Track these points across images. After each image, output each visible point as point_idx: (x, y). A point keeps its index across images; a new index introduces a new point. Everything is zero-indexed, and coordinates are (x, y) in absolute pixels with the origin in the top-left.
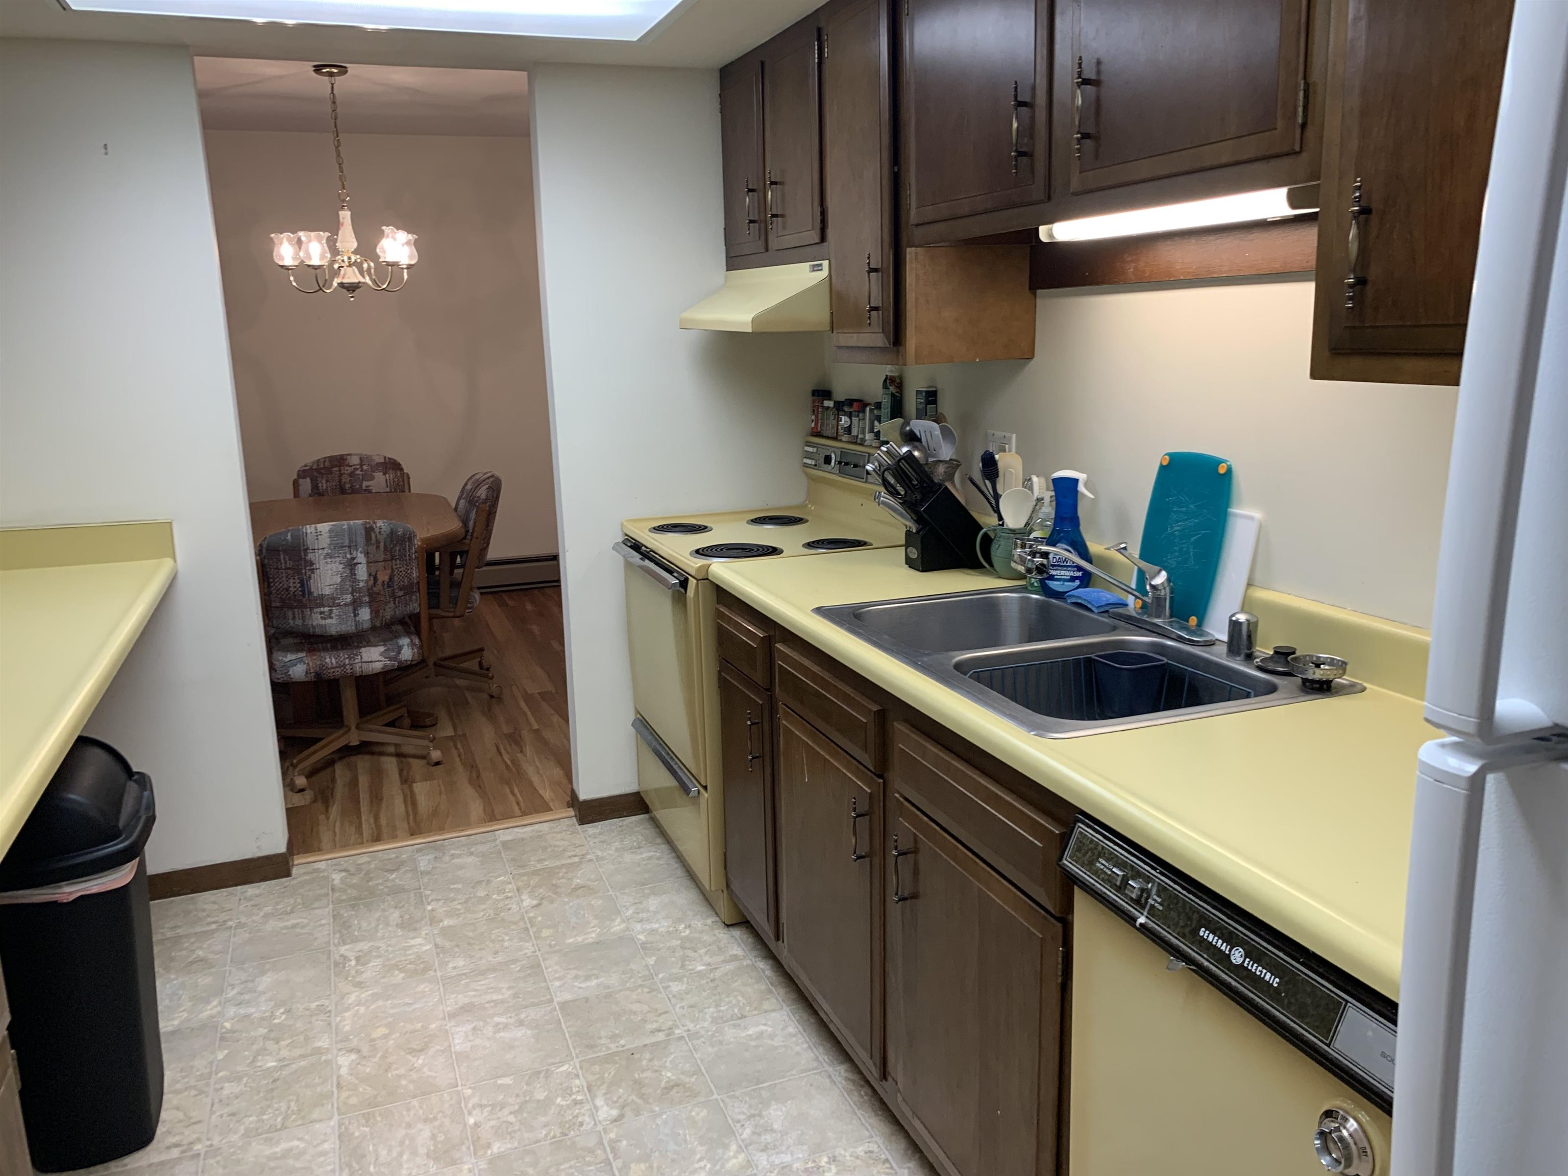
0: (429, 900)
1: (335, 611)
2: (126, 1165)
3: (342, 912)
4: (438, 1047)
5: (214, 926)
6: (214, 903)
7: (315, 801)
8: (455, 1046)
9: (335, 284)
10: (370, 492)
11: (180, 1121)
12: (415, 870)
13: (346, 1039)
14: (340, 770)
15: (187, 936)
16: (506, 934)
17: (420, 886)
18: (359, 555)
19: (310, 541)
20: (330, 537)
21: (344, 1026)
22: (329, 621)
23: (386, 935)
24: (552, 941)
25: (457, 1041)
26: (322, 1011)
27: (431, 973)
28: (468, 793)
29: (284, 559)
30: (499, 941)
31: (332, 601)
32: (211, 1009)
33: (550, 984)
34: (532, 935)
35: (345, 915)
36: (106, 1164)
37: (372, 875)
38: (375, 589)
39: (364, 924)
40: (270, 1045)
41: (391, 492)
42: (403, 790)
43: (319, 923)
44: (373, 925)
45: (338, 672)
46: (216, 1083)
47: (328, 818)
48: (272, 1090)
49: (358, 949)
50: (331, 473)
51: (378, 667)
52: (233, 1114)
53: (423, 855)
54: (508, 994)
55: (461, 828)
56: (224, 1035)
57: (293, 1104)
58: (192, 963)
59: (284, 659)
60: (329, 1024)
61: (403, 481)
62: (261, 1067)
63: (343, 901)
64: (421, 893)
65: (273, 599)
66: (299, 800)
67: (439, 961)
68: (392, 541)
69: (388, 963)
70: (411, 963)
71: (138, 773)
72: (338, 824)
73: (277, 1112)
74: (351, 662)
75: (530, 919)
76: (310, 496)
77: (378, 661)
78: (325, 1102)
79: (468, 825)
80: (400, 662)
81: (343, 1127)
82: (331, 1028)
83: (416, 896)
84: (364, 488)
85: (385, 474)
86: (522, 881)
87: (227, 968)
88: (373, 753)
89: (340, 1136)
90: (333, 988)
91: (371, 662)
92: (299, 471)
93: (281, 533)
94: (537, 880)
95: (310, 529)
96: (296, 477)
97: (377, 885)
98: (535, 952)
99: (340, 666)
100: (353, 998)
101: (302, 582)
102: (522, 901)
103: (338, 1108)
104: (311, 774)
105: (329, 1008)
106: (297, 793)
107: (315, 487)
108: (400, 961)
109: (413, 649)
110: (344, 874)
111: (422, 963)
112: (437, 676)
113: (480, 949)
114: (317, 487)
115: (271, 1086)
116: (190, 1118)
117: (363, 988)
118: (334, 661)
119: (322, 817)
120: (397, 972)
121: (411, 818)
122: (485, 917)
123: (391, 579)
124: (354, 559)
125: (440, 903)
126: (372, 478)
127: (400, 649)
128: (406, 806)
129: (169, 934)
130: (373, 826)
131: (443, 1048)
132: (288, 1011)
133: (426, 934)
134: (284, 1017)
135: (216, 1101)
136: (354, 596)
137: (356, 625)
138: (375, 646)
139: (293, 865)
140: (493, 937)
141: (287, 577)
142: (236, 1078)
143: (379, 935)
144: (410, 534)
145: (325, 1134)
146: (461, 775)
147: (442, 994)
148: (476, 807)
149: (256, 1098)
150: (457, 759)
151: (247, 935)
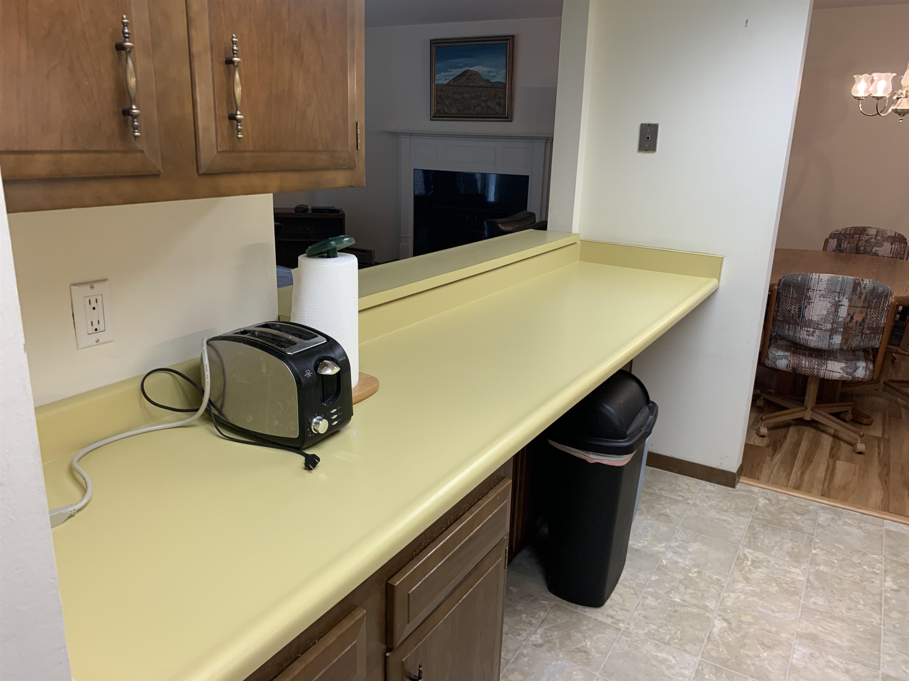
0: (816, 546)
1: (817, 332)
2: (585, 612)
3: (756, 526)
4: (781, 652)
5: (681, 499)
6: (687, 484)
7: (768, 446)
8: (792, 659)
9: (890, 110)
10: (877, 255)
11: (619, 604)
12: (815, 520)
13: (725, 611)
14: (792, 431)
15: (666, 497)
16: (863, 600)
17: (814, 532)
18: (844, 299)
19: (812, 284)
20: (827, 284)
21: (728, 601)
22: (811, 338)
23: (778, 555)
24: (897, 623)
25: (795, 656)
26: (718, 583)
27: (797, 598)
28: (875, 482)
29: (793, 291)
30: (856, 602)
31: (817, 326)
32: (660, 548)
33: (882, 655)
34: (883, 610)
35: (757, 529)
36: (577, 605)
37: (784, 510)
38: (850, 325)
39: (766, 541)
40: (682, 588)
41: (893, 257)
42: (828, 462)
43: (739, 526)
44: (772, 544)
45: (808, 372)
46: (645, 593)
47: (771, 461)
48: (672, 616)
49: (755, 555)
50: (853, 238)
51: (836, 376)
52: (646, 617)
53: (824, 513)
54: (846, 644)
55: (859, 506)
56: (660, 567)
57: (679, 632)
58: (662, 515)
59: (776, 353)
60: (719, 594)
61: (904, 251)
62: (671, 598)
63: (758, 519)
64: (813, 538)
65: (779, 315)
66: (757, 441)
67: (806, 592)
68: (872, 295)
69: (771, 575)
70: (786, 583)
71: (653, 402)
72: (776, 467)
73: (669, 632)
74: (818, 368)
75: (886, 598)
76: (834, 251)
77: (838, 372)
78: (697, 643)
79: (866, 506)
80: (854, 377)
81: (701, 667)
82: (719, 598)
83: (808, 539)
84: (873, 251)
85: (892, 244)
86: (891, 566)
87: (678, 527)
88: (818, 429)
89: (697, 671)
90: (730, 573)
91: (833, 372)
92: (831, 234)
93: (795, 275)
94: (903, 571)
95: (815, 276)
96: (828, 237)
97: (786, 519)
98: (881, 624)
99: (810, 368)
100: (740, 586)
101: (800, 309)
102: (885, 581)
103: (703, 652)
104: (772, 428)
105: (723, 585)
106: (760, 437)
107: (839, 245)
108: (780, 578)
109: (866, 371)
110: (767, 501)
111: (795, 587)
112: (884, 391)
113: (838, 600)
114: (840, 246)
115: (672, 613)
116: (625, 606)
117: (748, 583)
118: (807, 363)
119: (768, 458)
120: (774, 584)
121: (827, 483)
122: (851, 579)
123: (863, 320)
124: (840, 301)
125: (824, 552)
126: (881, 245)
127: (856, 368)
128: (826, 474)
129: (657, 492)
130: (798, 478)
131: (783, 655)
132: (699, 572)
133: (805, 569)
134: (696, 575)
135: (641, 604)
136: (832, 326)
137: (829, 345)
138: (839, 362)
139: (738, 482)
140: (852, 596)
141: (791, 303)
142: (656, 597)
143: (773, 553)
144: (888, 293)
145: (689, 664)
146: (875, 469)
147: (798, 617)
148: (877, 496)
149: (661, 615)
150: (876, 454)
151: (696, 513)
